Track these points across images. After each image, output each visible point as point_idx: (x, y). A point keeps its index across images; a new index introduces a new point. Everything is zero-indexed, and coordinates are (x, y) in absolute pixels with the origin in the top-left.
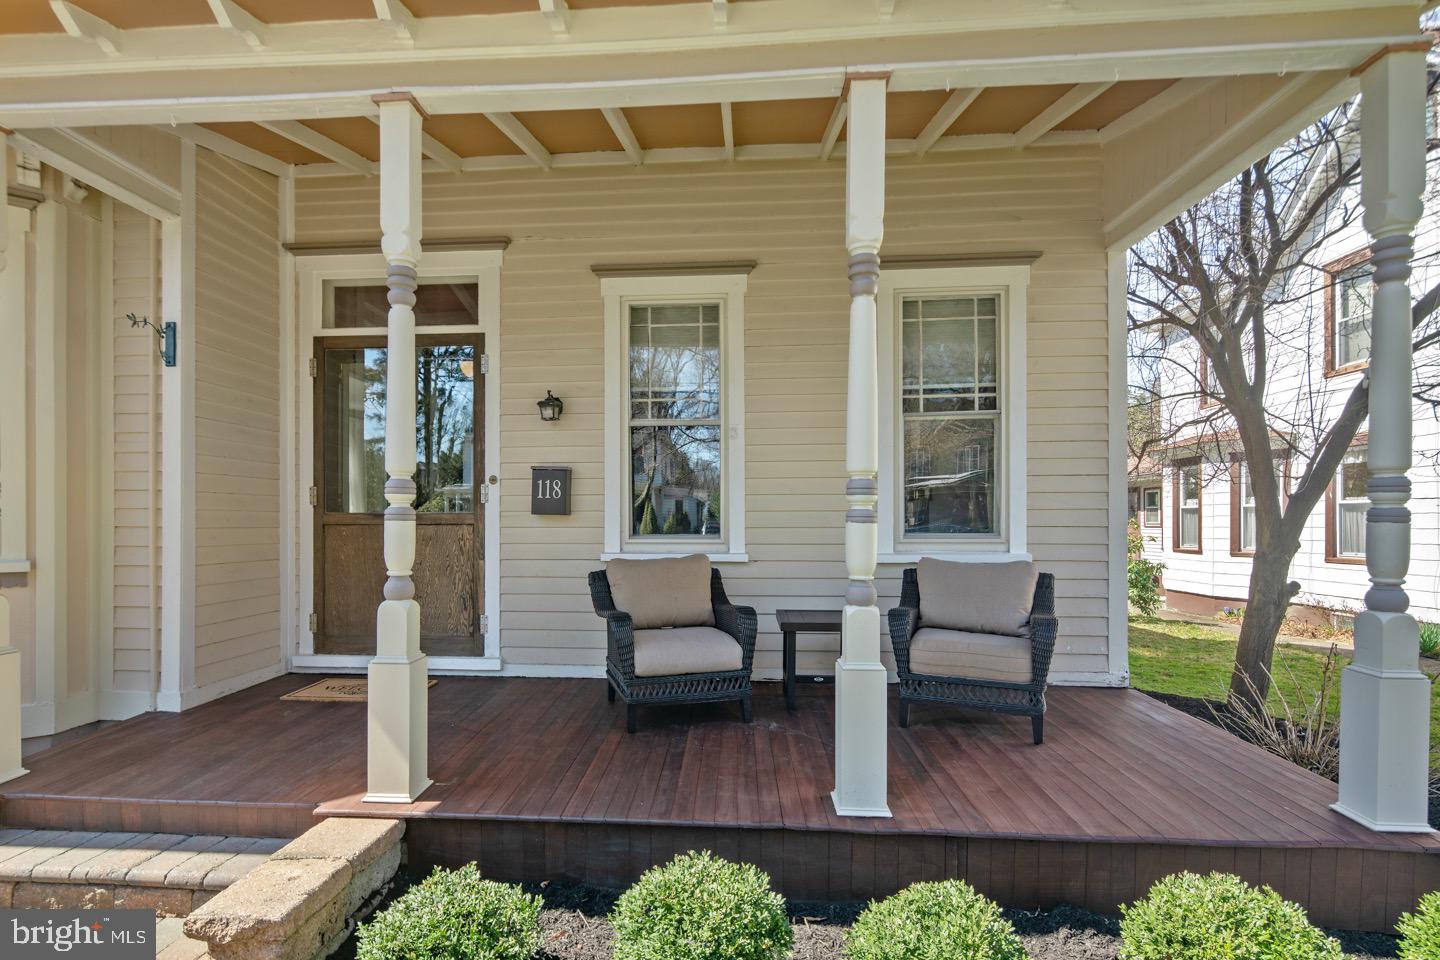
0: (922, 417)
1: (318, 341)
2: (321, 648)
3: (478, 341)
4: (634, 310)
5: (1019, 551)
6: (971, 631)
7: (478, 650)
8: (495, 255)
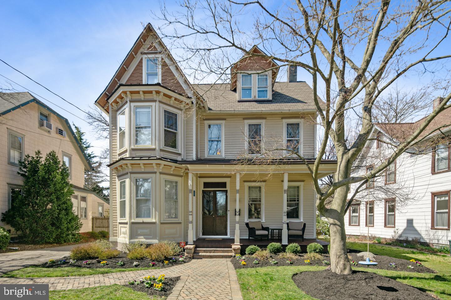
0: (289, 202)
1: (203, 191)
2: (203, 234)
3: (226, 191)
4: (249, 187)
5: (302, 220)
6: (295, 230)
7: (226, 235)
8: (229, 179)
